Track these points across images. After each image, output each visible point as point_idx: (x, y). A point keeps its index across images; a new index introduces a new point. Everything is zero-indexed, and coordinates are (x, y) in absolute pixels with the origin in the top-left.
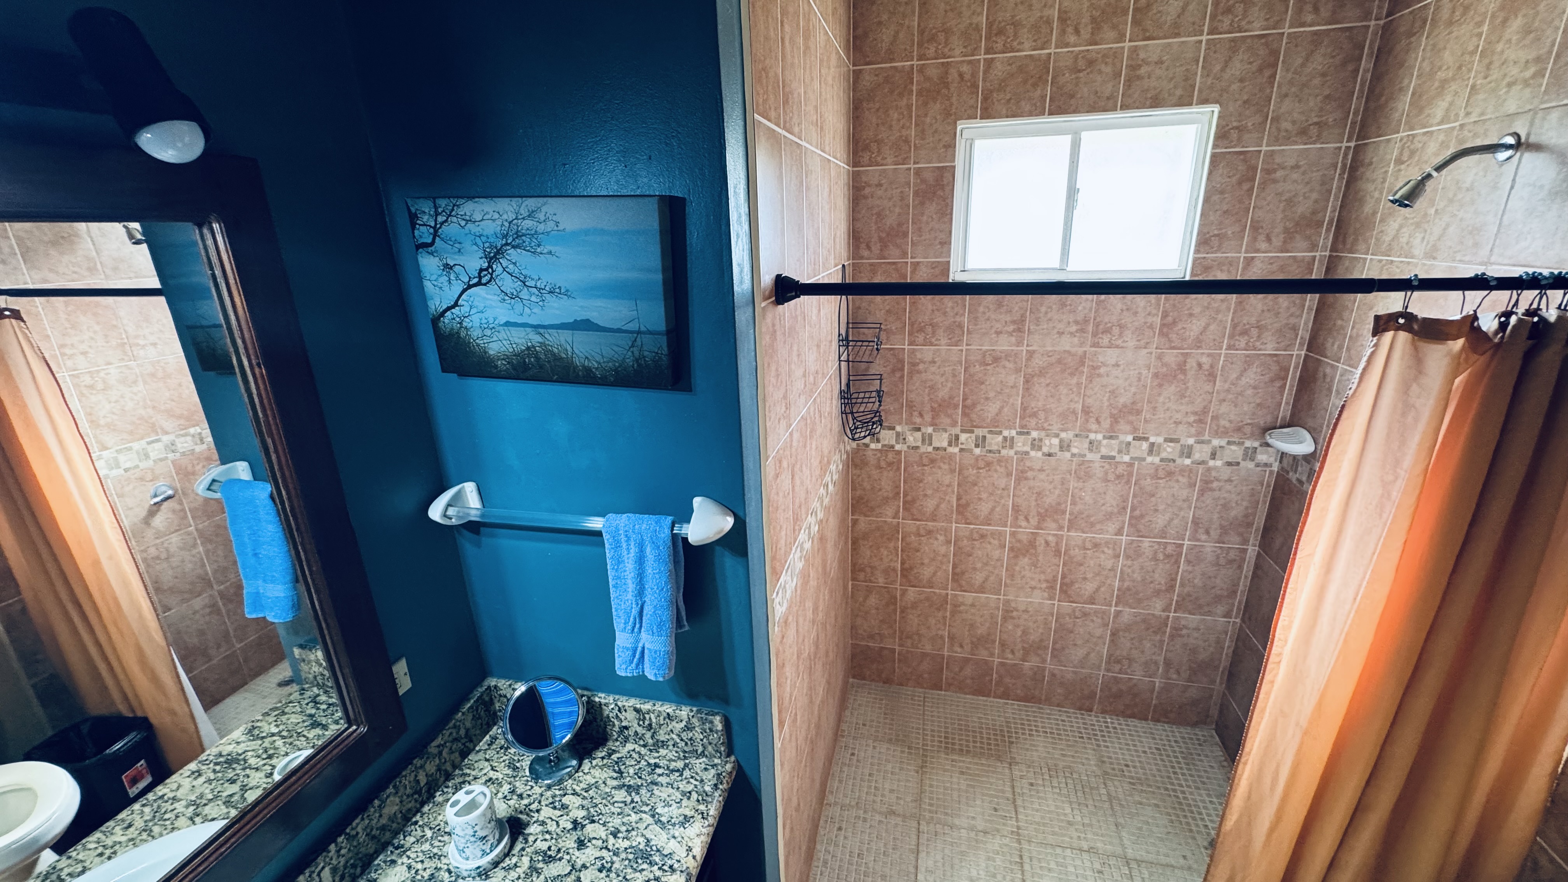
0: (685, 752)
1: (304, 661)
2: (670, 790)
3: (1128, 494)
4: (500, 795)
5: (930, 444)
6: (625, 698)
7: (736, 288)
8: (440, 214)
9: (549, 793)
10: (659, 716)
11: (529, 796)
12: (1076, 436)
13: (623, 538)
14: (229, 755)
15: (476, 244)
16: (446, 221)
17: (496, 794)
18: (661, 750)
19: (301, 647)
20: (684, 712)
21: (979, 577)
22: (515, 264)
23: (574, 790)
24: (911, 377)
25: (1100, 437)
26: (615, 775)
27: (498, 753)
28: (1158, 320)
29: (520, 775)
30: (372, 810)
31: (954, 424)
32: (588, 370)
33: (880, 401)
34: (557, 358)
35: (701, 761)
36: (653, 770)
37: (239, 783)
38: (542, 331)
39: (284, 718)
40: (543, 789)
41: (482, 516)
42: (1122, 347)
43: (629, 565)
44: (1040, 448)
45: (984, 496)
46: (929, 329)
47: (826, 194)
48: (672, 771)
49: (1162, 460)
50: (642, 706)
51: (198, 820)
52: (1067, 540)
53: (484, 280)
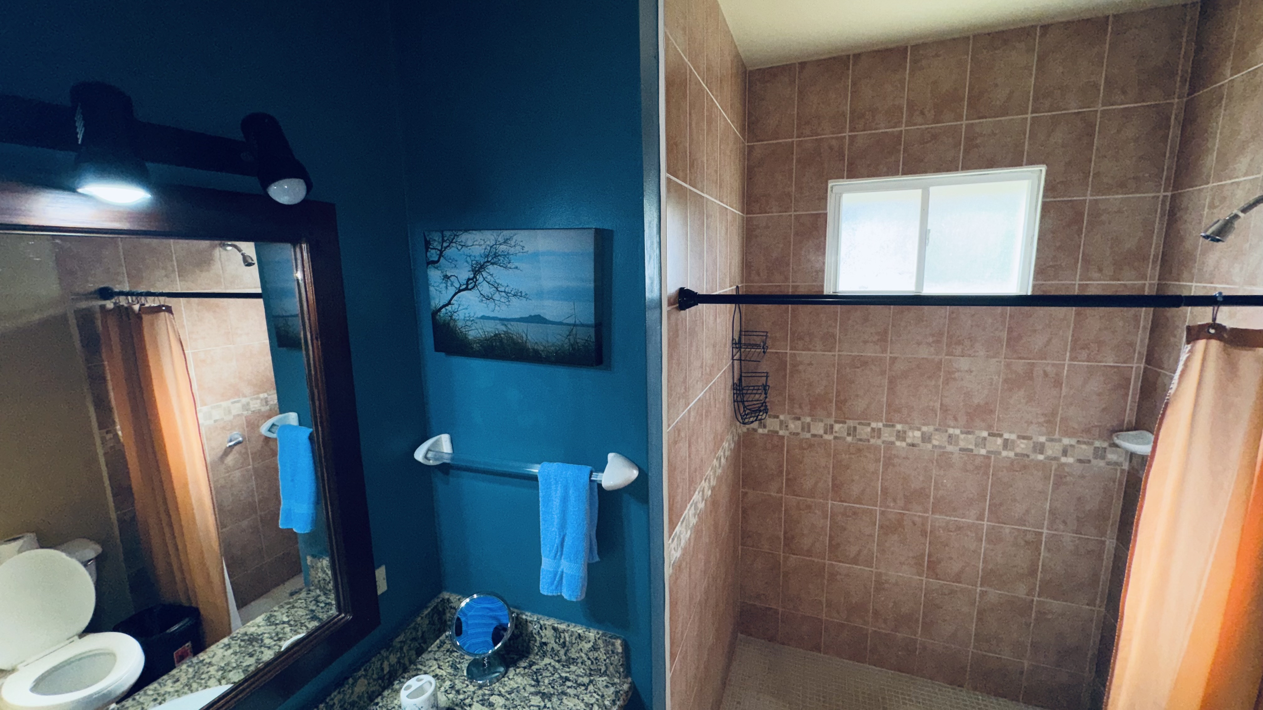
0: (591, 670)
1: (313, 567)
2: (576, 701)
3: (987, 485)
4: (442, 689)
5: (809, 431)
6: (546, 617)
7: (648, 295)
8: (445, 241)
9: (480, 692)
10: (571, 636)
11: (465, 692)
12: (936, 430)
13: (553, 482)
14: (251, 635)
15: (467, 262)
16: (448, 246)
17: (440, 688)
18: (572, 666)
19: (314, 556)
20: (592, 634)
21: (853, 550)
22: (492, 275)
23: (500, 692)
24: (792, 376)
25: (957, 431)
26: (533, 683)
27: (444, 655)
28: (1004, 335)
29: (459, 674)
30: (347, 686)
31: (829, 415)
32: (536, 352)
33: (766, 394)
34: (515, 343)
35: (603, 679)
36: (564, 682)
37: (255, 657)
38: (506, 323)
39: (293, 611)
40: (476, 688)
41: (452, 459)
42: (974, 356)
43: (556, 503)
44: (904, 439)
45: (856, 478)
46: (807, 339)
47: (723, 232)
48: (579, 685)
49: (1016, 455)
50: (559, 626)
51: (223, 681)
52: (932, 521)
53: (470, 287)
